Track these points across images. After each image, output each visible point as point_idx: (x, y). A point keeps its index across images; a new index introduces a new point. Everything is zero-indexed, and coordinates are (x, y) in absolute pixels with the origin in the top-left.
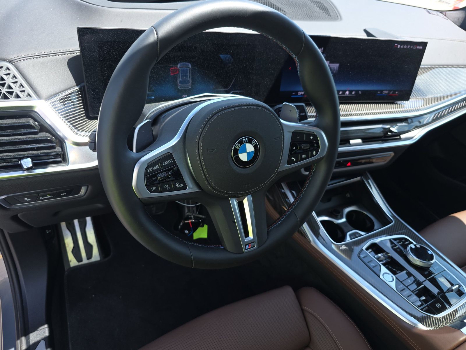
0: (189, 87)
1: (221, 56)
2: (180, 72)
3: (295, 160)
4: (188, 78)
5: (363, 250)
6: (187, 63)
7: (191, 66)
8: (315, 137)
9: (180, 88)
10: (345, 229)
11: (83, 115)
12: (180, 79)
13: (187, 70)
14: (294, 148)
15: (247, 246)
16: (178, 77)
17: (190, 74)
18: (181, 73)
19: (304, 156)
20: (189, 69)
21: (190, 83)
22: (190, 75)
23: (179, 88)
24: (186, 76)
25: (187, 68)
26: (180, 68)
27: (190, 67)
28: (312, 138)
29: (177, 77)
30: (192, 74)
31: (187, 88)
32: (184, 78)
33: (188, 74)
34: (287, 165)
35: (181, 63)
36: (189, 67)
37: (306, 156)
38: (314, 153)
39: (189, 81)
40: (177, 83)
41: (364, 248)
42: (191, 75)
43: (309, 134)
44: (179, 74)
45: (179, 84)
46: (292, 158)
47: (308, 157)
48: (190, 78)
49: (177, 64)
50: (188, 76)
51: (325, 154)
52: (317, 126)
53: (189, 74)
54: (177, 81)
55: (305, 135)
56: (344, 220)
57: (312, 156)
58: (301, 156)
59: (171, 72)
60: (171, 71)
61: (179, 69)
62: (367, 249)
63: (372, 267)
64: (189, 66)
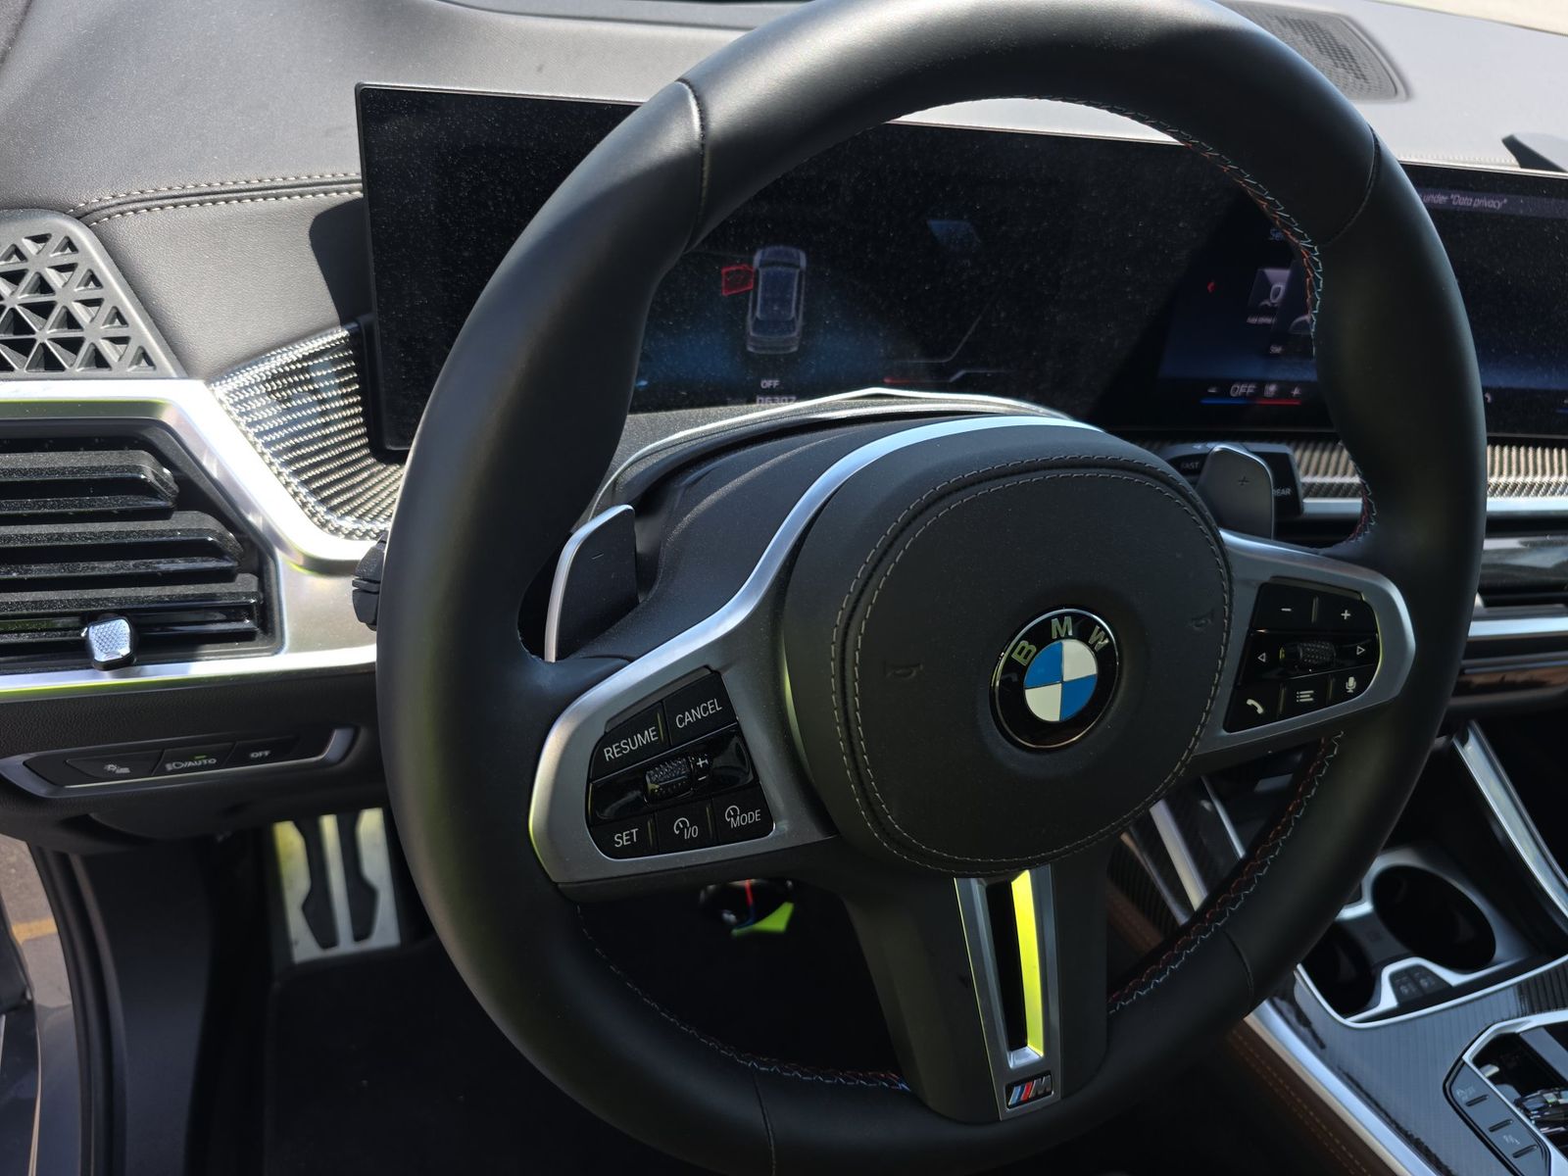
0: (789, 348)
1: (934, 224)
2: (761, 283)
3: (1260, 710)
4: (790, 311)
5: (1464, 1063)
6: (794, 251)
7: (808, 261)
8: (1364, 612)
9: (755, 348)
10: (1374, 952)
11: (358, 443)
12: (758, 314)
13: (790, 277)
14: (1263, 658)
15: (1017, 1091)
16: (750, 305)
17: (799, 292)
18: (765, 290)
19: (1306, 696)
20: (798, 271)
21: (794, 330)
22: (798, 299)
23: (750, 349)
24: (785, 303)
25: (791, 270)
26: (761, 271)
27: (803, 263)
28: (1346, 615)
29: (747, 306)
30: (806, 294)
31: (782, 352)
32: (776, 308)
33: (792, 295)
34: (1224, 733)
35: (769, 250)
36: (798, 267)
37: (1312, 696)
38: (1351, 683)
39: (793, 321)
40: (744, 327)
41: (1467, 1058)
42: (802, 298)
43: (1337, 598)
44: (756, 294)
45: (752, 334)
46: (1250, 702)
47: (1320, 702)
48: (797, 309)
49: (753, 252)
50: (789, 302)
51: (1396, 690)
52: (1371, 561)
53: (795, 295)
54: (744, 320)
55: (1316, 601)
56: (1365, 908)
57: (1343, 695)
58: (1292, 697)
59: (723, 284)
60: (724, 276)
61: (757, 271)
62: (1481, 1060)
63: (1509, 1155)
64: (799, 258)
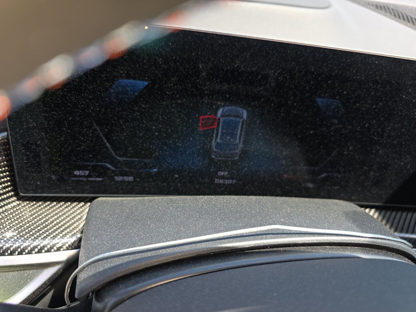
0: (234, 157)
1: (319, 100)
2: (221, 125)
4: (236, 139)
6: (240, 110)
7: (248, 116)
9: (216, 156)
12: (218, 140)
13: (237, 123)
16: (214, 135)
17: (241, 131)
18: (223, 129)
20: (241, 120)
21: (237, 149)
22: (241, 134)
23: (213, 157)
24: (233, 135)
25: (238, 119)
26: (221, 118)
27: (245, 115)
29: (212, 136)
30: (245, 131)
31: (230, 159)
32: (228, 138)
33: (237, 131)
35: (226, 108)
36: (242, 118)
39: (237, 144)
40: (211, 146)
42: (243, 133)
44: (218, 130)
45: (214, 149)
48: (240, 139)
49: (218, 109)
50: (236, 135)
53: (239, 132)
54: (210, 142)
59: (200, 125)
60: (201, 121)
61: (219, 119)
64: (243, 114)
